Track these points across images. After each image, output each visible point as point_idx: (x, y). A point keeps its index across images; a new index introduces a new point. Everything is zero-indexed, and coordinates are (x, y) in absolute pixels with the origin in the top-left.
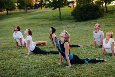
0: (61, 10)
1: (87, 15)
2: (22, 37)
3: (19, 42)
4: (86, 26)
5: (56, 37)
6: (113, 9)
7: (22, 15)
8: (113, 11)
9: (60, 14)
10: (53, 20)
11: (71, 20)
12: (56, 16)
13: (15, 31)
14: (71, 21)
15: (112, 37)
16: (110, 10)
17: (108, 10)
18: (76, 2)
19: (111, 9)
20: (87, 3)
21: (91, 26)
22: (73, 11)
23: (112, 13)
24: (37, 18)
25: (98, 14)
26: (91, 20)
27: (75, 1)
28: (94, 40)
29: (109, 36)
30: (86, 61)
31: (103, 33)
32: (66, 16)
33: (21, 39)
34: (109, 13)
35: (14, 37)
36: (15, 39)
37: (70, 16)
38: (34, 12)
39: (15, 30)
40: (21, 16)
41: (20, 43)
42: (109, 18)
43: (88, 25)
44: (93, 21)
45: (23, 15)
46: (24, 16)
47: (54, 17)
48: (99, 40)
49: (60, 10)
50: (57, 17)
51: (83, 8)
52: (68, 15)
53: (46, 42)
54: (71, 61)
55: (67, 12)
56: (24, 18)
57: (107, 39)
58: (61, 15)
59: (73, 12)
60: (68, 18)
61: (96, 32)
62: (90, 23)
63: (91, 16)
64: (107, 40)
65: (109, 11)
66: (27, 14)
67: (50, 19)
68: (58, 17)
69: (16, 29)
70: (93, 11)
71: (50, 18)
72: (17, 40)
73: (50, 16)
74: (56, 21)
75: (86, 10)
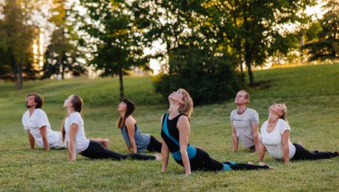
0: (124, 82)
1: (201, 90)
2: (47, 124)
3: (38, 137)
4: (199, 117)
5: (135, 126)
6: (269, 78)
7: (8, 93)
8: (270, 81)
9: (122, 88)
10: (102, 105)
11: (154, 104)
12: (110, 97)
13: (29, 107)
14: (152, 107)
15: (282, 117)
16: (259, 80)
17: (255, 80)
18: (167, 57)
19: (264, 79)
20: (198, 59)
21: (211, 118)
22: (160, 80)
23: (267, 87)
24: (54, 102)
25: (230, 87)
26: (211, 104)
27: (164, 54)
28: (233, 135)
29: (276, 113)
30: (225, 165)
31: (257, 116)
32: (137, 94)
33: (43, 129)
34: (257, 88)
35: (24, 125)
36: (26, 129)
37: (149, 95)
38: (43, 87)
39: (30, 104)
40: (6, 96)
41: (41, 139)
42: (260, 98)
43: (204, 115)
44: (216, 105)
45: (12, 93)
46: (15, 95)
47: (103, 97)
48: (248, 133)
49: (121, 80)
50: (113, 99)
51: (189, 72)
52: (142, 93)
53: (106, 140)
54: (192, 161)
55: (139, 85)
56: (16, 101)
57: (270, 122)
58: (125, 91)
59: (161, 83)
60: (145, 100)
61: (239, 113)
62: (208, 111)
63: (211, 94)
64: (273, 123)
65: (258, 84)
66: (22, 91)
67: (91, 104)
68: (116, 97)
69: (31, 102)
70: (217, 80)
71: (91, 101)
72: (31, 132)
73: (92, 95)
74: (109, 107)
75: (196, 75)
